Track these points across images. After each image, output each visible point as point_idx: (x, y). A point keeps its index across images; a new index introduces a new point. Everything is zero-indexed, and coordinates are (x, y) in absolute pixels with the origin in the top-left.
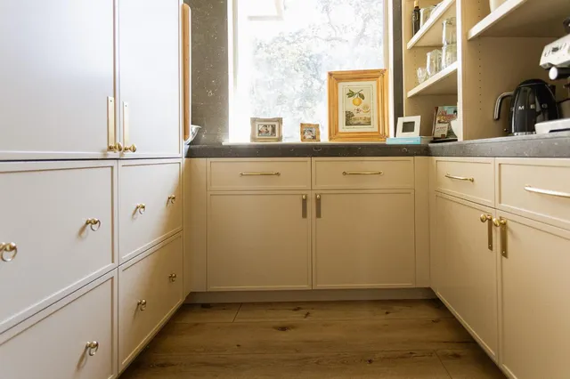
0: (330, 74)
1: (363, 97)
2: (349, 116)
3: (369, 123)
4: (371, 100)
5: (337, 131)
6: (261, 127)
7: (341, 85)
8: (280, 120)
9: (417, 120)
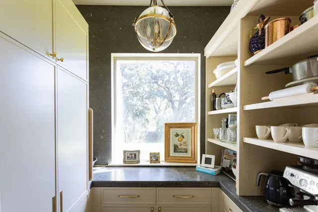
0: (166, 124)
1: (183, 137)
2: (176, 148)
3: (187, 152)
4: (188, 139)
5: (169, 155)
6: (128, 155)
7: (172, 130)
8: (139, 152)
9: (213, 157)
